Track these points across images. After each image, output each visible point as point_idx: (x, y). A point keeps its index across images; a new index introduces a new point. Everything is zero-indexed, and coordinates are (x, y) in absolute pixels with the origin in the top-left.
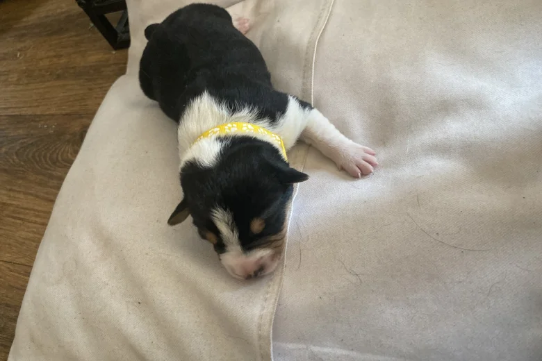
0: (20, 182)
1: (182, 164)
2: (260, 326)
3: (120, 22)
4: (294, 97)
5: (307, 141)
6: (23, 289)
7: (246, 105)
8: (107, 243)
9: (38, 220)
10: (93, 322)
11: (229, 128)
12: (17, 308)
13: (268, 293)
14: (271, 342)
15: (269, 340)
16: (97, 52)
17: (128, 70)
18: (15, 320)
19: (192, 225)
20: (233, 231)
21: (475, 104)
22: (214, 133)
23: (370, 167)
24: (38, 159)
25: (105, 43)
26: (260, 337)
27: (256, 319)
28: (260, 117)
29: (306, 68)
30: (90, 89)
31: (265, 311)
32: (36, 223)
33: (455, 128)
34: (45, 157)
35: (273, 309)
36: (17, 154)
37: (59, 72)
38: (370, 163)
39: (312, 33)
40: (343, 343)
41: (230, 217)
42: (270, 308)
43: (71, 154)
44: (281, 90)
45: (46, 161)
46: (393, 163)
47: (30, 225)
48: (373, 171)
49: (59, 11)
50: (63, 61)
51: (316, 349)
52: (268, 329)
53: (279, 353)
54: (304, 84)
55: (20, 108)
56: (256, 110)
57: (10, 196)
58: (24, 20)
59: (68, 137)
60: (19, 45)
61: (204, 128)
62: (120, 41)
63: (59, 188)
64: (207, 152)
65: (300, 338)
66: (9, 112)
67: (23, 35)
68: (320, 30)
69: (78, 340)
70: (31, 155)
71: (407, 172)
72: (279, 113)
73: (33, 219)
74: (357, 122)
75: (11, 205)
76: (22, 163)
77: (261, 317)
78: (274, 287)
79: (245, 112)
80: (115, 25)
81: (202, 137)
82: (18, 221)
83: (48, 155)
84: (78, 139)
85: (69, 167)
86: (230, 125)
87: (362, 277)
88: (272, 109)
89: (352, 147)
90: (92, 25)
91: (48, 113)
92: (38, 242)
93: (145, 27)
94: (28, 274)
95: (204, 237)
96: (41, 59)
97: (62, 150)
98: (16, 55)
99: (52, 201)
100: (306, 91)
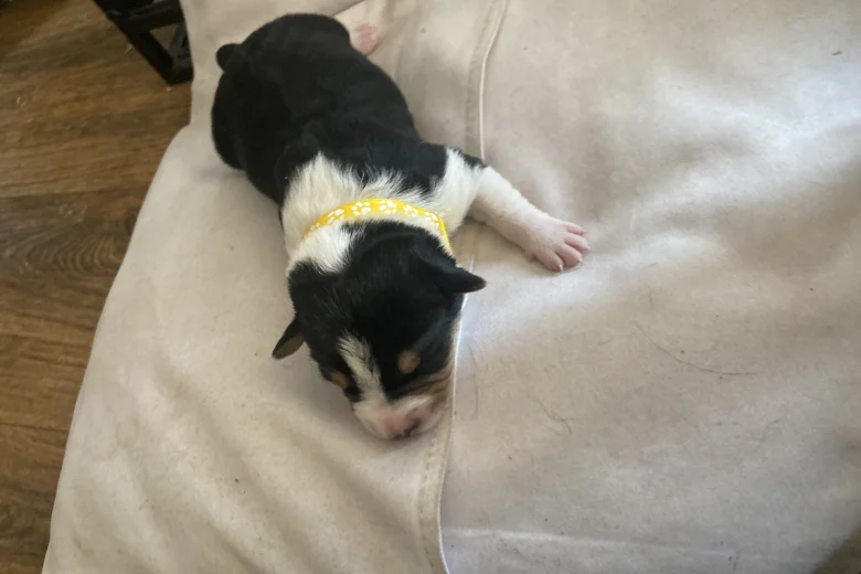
0: (39, 301)
1: (291, 266)
2: (421, 508)
3: (175, 40)
4: (455, 150)
5: (479, 217)
6: (56, 468)
7: (383, 169)
8: (181, 392)
9: (71, 359)
10: (167, 512)
11: (359, 209)
12: (49, 497)
13: (430, 455)
14: (440, 528)
15: (437, 526)
16: (142, 90)
17: (194, 118)
18: (47, 514)
19: (309, 358)
20: (371, 371)
21: (731, 147)
22: (337, 217)
23: (578, 254)
24: (62, 264)
25: (153, 75)
26: (421, 522)
27: (415, 496)
28: (406, 186)
29: (469, 103)
30: (137, 150)
31: (428, 482)
32: (67, 364)
33: (702, 187)
34: (73, 260)
35: (440, 477)
36: (29, 257)
37: (84, 124)
38: (576, 247)
39: (477, 48)
40: (547, 524)
41: (367, 351)
42: (433, 479)
43: (114, 253)
44: (433, 140)
45: (77, 269)
46: (610, 246)
47: (59, 367)
48: (581, 259)
49: (77, 26)
50: (90, 106)
51: (508, 535)
52: (433, 510)
53: (452, 544)
54: (468, 129)
55: (27, 185)
56: (399, 176)
57: (23, 326)
58: (24, 42)
59: (106, 226)
60: (19, 85)
61: (322, 208)
62: (176, 70)
63: (99, 308)
64: (329, 248)
65: (483, 521)
66: (13, 193)
67: (25, 68)
68: (488, 42)
69: (148, 540)
70: (50, 260)
71: (632, 258)
72: (434, 178)
73: (63, 358)
74: (553, 186)
75: (26, 338)
76: (38, 272)
77: (422, 492)
78: (438, 447)
79: (382, 182)
80: (166, 45)
81: (318, 225)
82: (40, 363)
83: (78, 258)
84: (124, 230)
85: (113, 275)
86: (359, 204)
87: (570, 424)
88: (422, 171)
89: (547, 223)
90: (130, 46)
91: (73, 190)
92: (73, 394)
93: (216, 50)
94: (63, 444)
95: (327, 377)
96: (55, 105)
97: (100, 247)
98: (15, 100)
99: (91, 329)
100: (472, 140)
